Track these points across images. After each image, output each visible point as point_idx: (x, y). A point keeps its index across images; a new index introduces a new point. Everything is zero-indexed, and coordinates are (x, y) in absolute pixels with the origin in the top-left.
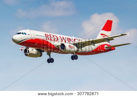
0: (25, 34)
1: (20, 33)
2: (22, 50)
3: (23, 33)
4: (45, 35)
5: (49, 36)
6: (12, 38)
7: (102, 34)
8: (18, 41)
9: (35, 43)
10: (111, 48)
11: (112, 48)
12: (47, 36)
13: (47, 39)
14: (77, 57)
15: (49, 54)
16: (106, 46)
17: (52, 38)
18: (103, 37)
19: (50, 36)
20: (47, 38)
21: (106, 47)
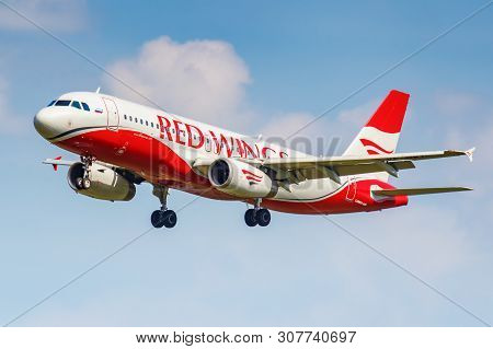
0: (86, 107)
1: (66, 103)
2: (55, 166)
3: (76, 105)
4: (156, 122)
5: (173, 126)
6: (35, 118)
7: (365, 142)
8: (55, 131)
9: (119, 147)
10: (391, 199)
11: (397, 198)
12: (165, 124)
13: (162, 137)
14: (268, 218)
15: (161, 193)
16: (374, 188)
17: (181, 134)
18: (370, 152)
19: (177, 127)
20: (165, 134)
21: (376, 193)
